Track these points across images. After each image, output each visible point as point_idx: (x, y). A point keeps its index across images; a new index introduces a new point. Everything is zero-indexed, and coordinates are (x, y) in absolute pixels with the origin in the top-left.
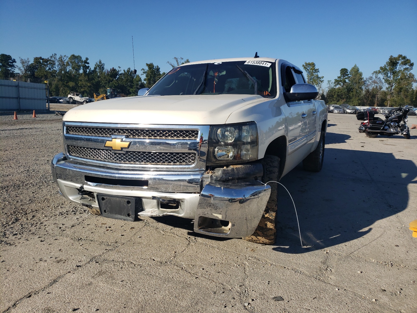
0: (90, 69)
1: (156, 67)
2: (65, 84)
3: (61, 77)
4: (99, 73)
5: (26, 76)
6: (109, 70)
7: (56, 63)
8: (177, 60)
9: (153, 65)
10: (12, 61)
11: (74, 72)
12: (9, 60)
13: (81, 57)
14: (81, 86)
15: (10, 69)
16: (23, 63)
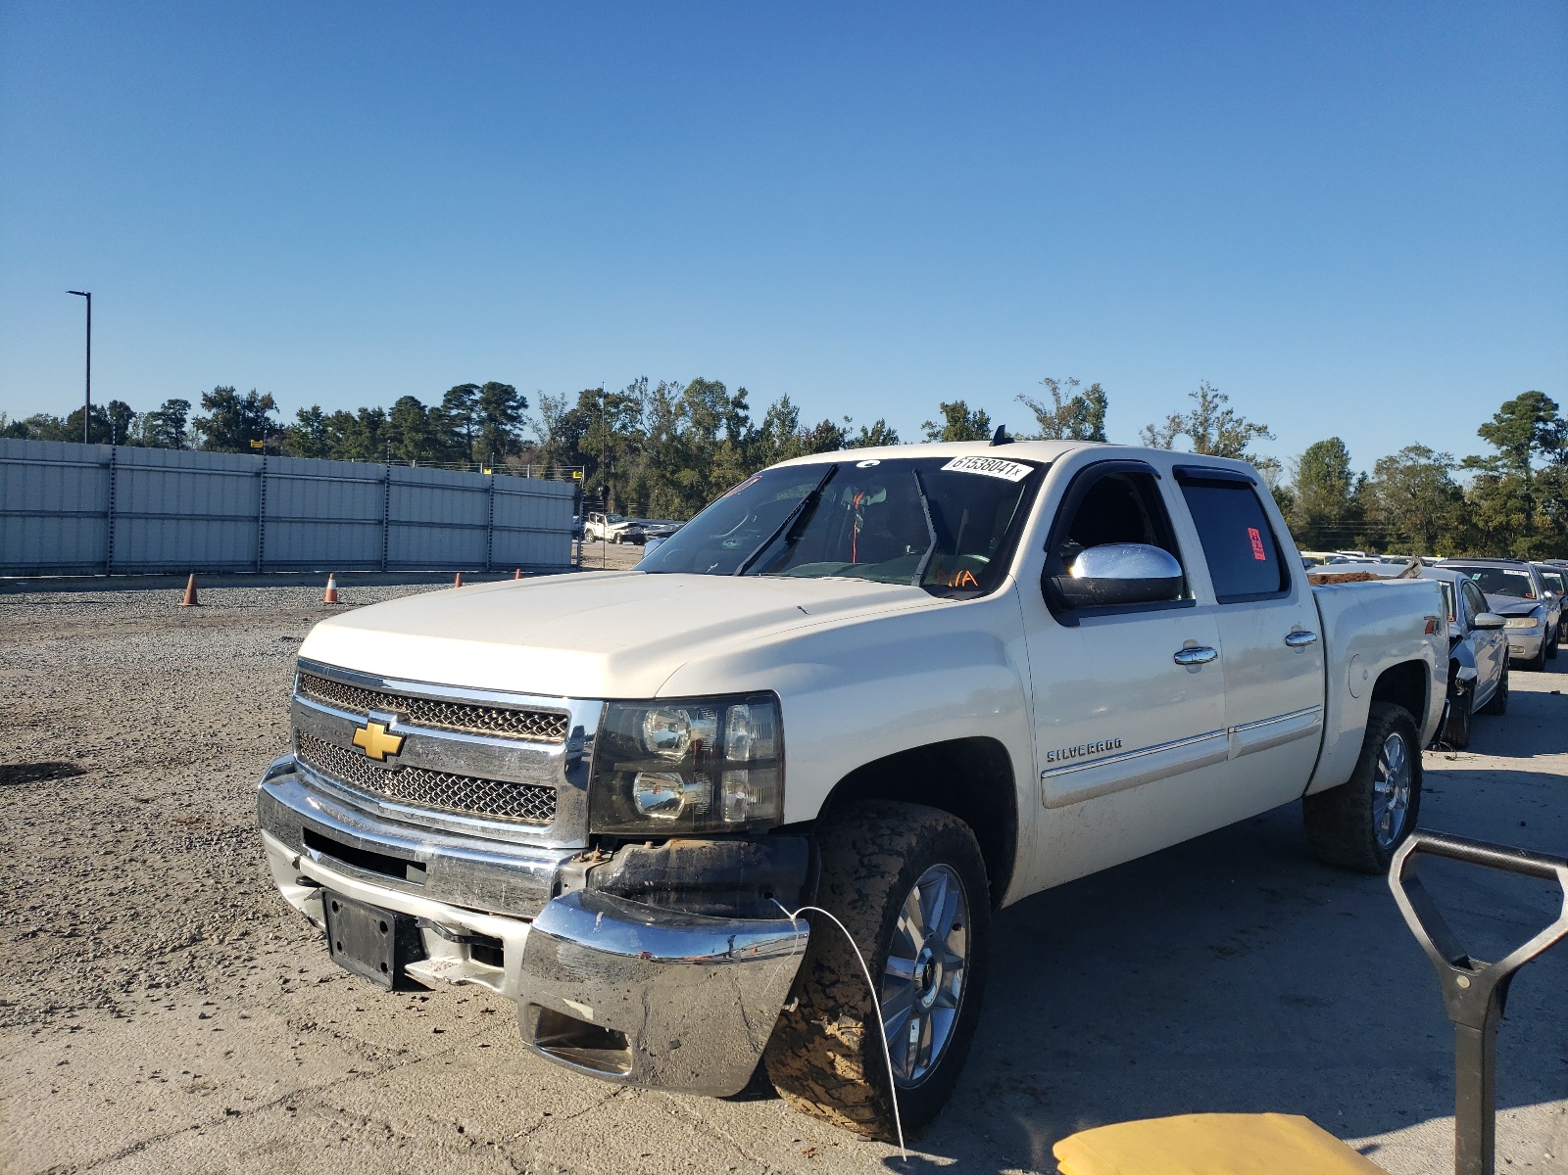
0: (752, 426)
1: (975, 416)
2: (668, 475)
3: (658, 453)
4: (777, 441)
5: (552, 449)
6: (813, 429)
7: (645, 408)
8: (1054, 389)
9: (965, 410)
10: (515, 404)
11: (698, 437)
12: (508, 400)
13: (722, 387)
14: (718, 485)
15: (508, 427)
16: (547, 408)
